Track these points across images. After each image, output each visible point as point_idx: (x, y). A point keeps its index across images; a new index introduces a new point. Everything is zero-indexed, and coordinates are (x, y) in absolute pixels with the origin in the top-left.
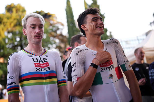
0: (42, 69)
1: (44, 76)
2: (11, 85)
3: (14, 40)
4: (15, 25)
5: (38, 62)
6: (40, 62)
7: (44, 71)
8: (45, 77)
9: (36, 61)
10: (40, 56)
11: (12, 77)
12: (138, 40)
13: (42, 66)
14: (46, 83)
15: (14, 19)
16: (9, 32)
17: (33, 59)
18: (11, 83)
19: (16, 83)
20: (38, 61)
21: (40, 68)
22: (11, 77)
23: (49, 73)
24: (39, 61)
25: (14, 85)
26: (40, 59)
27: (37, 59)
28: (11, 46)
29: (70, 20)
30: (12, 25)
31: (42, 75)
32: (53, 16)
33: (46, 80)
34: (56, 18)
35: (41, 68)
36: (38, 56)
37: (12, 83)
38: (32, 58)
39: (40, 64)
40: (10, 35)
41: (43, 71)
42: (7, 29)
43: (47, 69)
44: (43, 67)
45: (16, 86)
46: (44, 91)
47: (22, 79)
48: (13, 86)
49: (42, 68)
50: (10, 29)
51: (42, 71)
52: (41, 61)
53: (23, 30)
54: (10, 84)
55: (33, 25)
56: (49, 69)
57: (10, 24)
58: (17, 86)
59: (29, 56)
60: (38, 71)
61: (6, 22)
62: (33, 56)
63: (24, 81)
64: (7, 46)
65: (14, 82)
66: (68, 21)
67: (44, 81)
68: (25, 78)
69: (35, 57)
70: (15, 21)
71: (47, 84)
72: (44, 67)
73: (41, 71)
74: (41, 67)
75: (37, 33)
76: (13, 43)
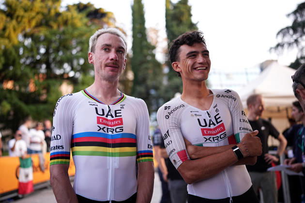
0: (109, 130)
1: (111, 142)
2: (56, 151)
3: (35, 51)
4: (39, 25)
5: (104, 117)
6: (107, 116)
7: (113, 133)
8: (113, 143)
9: (102, 114)
10: (110, 106)
11: (59, 137)
12: (247, 74)
13: (110, 123)
14: (113, 155)
15: (38, 13)
16: (26, 36)
17: (96, 108)
18: (56, 146)
19: (64, 147)
20: (103, 114)
21: (105, 128)
22: (57, 136)
23: (120, 137)
24: (106, 114)
25: (60, 150)
26: (110, 111)
27: (103, 110)
28: (28, 62)
29: (138, 26)
30: (34, 23)
31: (107, 139)
32: (110, 15)
33: (114, 149)
34: (114, 20)
35: (107, 127)
36: (107, 106)
37: (58, 147)
38: (94, 107)
39: (107, 120)
40: (28, 42)
41: (110, 133)
42: (24, 29)
43: (118, 130)
44: (111, 126)
45: (63, 152)
46: (108, 168)
47: (74, 141)
48: (59, 152)
49: (110, 128)
50: (28, 30)
51: (108, 132)
52: (110, 114)
53: (89, 54)
54: (54, 149)
55: (107, 45)
56: (122, 130)
57: (30, 22)
58: (65, 152)
59: (90, 103)
60: (101, 131)
61: (23, 17)
62: (98, 103)
63: (76, 146)
64: (22, 61)
65: (61, 146)
66: (134, 29)
67: (110, 150)
68: (78, 141)
69: (100, 107)
70: (40, 17)
71: (115, 156)
72: (114, 126)
73: (106, 133)
74: (108, 125)
75: (112, 59)
76: (33, 57)
